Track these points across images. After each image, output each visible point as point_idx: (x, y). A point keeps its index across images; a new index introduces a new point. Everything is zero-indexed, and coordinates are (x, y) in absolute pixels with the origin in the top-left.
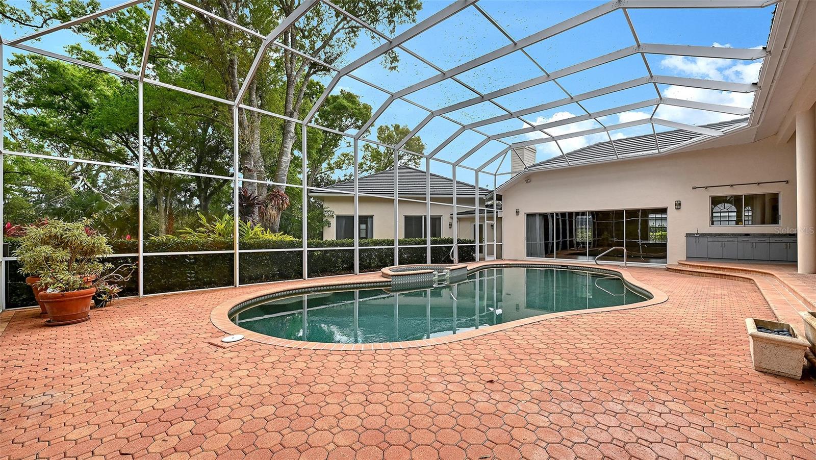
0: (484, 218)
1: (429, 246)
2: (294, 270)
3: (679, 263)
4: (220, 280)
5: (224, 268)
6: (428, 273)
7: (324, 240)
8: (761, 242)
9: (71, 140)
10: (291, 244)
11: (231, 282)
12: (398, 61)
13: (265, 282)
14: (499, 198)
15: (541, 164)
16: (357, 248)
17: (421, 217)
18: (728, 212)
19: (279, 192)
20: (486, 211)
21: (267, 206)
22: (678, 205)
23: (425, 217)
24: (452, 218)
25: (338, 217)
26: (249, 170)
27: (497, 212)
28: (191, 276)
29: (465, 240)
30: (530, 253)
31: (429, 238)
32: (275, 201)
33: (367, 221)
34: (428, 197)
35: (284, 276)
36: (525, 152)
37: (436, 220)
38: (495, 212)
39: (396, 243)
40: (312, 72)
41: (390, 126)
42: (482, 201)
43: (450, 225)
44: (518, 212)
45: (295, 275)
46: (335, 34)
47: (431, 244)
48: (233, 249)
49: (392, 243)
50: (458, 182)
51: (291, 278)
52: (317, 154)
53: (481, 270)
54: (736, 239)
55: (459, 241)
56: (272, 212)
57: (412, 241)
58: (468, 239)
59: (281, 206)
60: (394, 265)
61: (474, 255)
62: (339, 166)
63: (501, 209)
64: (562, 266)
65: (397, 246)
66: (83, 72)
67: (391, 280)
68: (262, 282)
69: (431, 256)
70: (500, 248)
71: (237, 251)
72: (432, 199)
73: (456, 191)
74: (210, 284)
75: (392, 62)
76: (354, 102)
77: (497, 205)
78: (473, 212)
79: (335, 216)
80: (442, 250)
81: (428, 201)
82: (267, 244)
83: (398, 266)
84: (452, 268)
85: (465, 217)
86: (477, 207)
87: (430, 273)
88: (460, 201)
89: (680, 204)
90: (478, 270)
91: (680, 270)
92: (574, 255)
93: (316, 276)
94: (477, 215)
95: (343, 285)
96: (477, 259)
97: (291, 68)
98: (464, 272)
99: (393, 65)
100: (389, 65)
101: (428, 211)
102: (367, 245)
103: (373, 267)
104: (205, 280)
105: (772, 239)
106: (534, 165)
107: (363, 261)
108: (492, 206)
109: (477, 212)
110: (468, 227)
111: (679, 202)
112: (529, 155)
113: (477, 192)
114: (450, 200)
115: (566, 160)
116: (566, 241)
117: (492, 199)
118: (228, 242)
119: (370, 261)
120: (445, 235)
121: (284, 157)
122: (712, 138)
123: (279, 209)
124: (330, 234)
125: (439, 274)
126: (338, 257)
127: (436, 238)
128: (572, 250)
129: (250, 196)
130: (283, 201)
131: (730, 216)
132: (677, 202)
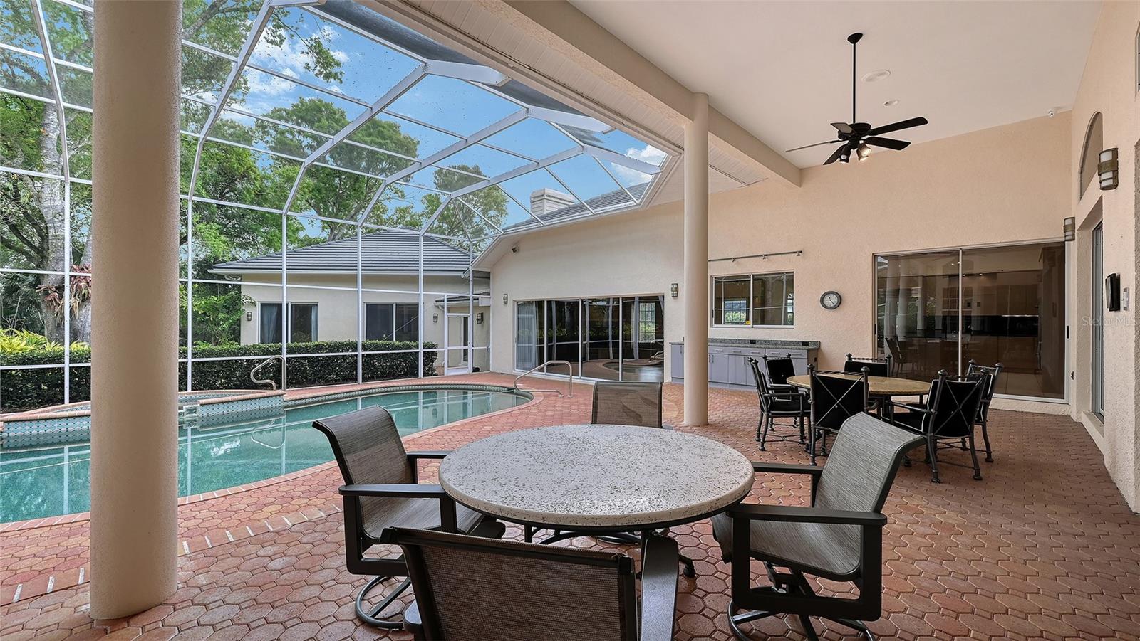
7: (243, 344)
22: (676, 291)
23: (391, 307)
25: (263, 305)
33: (309, 312)
44: (506, 298)
79: (258, 305)
111: (677, 286)
124: (251, 335)
132: (674, 287)
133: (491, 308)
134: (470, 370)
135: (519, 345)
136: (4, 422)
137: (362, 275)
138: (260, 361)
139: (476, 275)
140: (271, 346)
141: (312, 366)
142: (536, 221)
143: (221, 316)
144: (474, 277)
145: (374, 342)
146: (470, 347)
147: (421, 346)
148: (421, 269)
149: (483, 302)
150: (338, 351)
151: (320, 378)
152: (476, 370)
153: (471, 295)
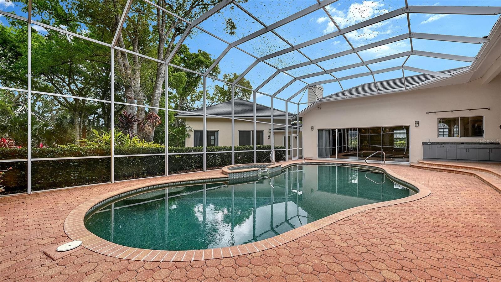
0: (291, 132)
1: (255, 151)
2: (159, 169)
3: (419, 162)
4: (100, 177)
5: (103, 169)
6: (255, 170)
8: (472, 148)
9: (11, 78)
10: (157, 151)
11: (108, 180)
12: (235, 28)
13: (136, 178)
14: (301, 119)
15: (328, 97)
16: (205, 153)
17: (250, 131)
18: (443, 129)
19: (153, 114)
20: (292, 127)
21: (144, 124)
22: (417, 124)
23: (253, 132)
24: (270, 133)
25: (195, 132)
26: (130, 98)
27: (299, 128)
28: (74, 175)
29: (279, 146)
30: (320, 155)
31: (255, 146)
32: (151, 120)
33: (215, 134)
34: (255, 118)
35: (150, 174)
36: (317, 90)
37: (260, 134)
38: (298, 128)
39: (233, 149)
40: (177, 34)
41: (230, 74)
42: (289, 121)
43: (269, 137)
44: (312, 128)
45: (159, 173)
46: (193, 8)
47: (257, 150)
48: (110, 155)
49: (230, 149)
50: (274, 109)
51: (156, 175)
52: (182, 90)
53: (289, 167)
54: (455, 146)
55: (275, 148)
56: (148, 128)
57: (244, 147)
58: (280, 146)
59: (154, 124)
60: (231, 165)
61: (284, 156)
62: (198, 99)
63: (302, 126)
64: (342, 164)
65: (233, 152)
66: (18, 32)
67: (228, 176)
68: (134, 178)
69: (257, 157)
70: (301, 152)
71: (113, 156)
72: (257, 120)
73: (273, 115)
74: (92, 181)
75: (231, 29)
76: (207, 58)
77: (299, 124)
78: (284, 128)
79: (193, 131)
80: (264, 153)
81: (255, 121)
82: (138, 151)
83: (234, 165)
84: (271, 166)
85: (279, 132)
86: (287, 125)
87: (256, 170)
88: (276, 121)
89: (418, 123)
90: (287, 168)
91: (421, 167)
92: (347, 156)
93: (175, 173)
94: (287, 130)
95: (193, 180)
96: (287, 159)
97: (162, 29)
98: (280, 169)
99: (232, 31)
100: (229, 31)
101: (254, 128)
102: (213, 150)
103: (217, 166)
104: (88, 178)
105: (480, 146)
106: (323, 98)
107: (210, 162)
108: (296, 124)
109: (287, 128)
110: (281, 138)
111: (418, 122)
112: (319, 92)
113: (287, 115)
114: (269, 121)
115: (345, 94)
116: (342, 147)
117: (296, 119)
118: (106, 150)
119: (215, 161)
120: (265, 143)
121: (157, 91)
122: (443, 79)
123: (154, 126)
124: (190, 143)
125: (262, 171)
126: (192, 159)
127: (260, 146)
128: (345, 153)
129: (129, 116)
130: (156, 120)
131: (445, 131)
132: (416, 122)
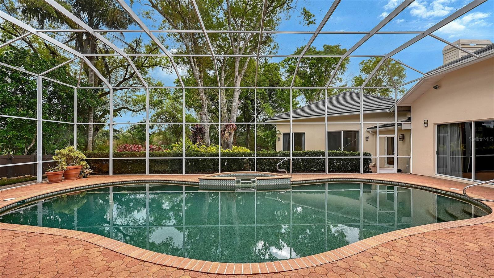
7: (276, 151)
25: (284, 134)
44: (426, 124)
48: (145, 157)
133: (412, 131)
134: (395, 170)
135: (439, 156)
136: (200, 179)
137: (328, 117)
138: (282, 159)
139: (400, 109)
140: (286, 152)
141: (303, 163)
142: (471, 56)
143: (269, 139)
144: (398, 111)
145: (334, 151)
146: (395, 156)
147: (362, 154)
148: (362, 109)
149: (405, 126)
150: (315, 156)
151: (307, 169)
152: (399, 171)
153: (396, 122)
